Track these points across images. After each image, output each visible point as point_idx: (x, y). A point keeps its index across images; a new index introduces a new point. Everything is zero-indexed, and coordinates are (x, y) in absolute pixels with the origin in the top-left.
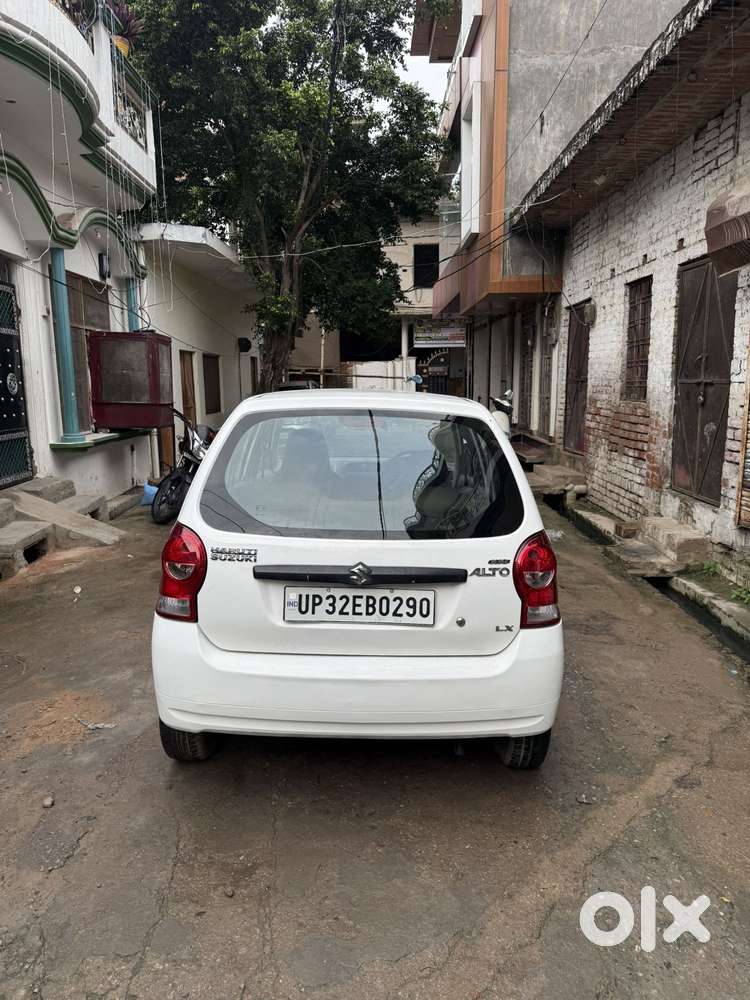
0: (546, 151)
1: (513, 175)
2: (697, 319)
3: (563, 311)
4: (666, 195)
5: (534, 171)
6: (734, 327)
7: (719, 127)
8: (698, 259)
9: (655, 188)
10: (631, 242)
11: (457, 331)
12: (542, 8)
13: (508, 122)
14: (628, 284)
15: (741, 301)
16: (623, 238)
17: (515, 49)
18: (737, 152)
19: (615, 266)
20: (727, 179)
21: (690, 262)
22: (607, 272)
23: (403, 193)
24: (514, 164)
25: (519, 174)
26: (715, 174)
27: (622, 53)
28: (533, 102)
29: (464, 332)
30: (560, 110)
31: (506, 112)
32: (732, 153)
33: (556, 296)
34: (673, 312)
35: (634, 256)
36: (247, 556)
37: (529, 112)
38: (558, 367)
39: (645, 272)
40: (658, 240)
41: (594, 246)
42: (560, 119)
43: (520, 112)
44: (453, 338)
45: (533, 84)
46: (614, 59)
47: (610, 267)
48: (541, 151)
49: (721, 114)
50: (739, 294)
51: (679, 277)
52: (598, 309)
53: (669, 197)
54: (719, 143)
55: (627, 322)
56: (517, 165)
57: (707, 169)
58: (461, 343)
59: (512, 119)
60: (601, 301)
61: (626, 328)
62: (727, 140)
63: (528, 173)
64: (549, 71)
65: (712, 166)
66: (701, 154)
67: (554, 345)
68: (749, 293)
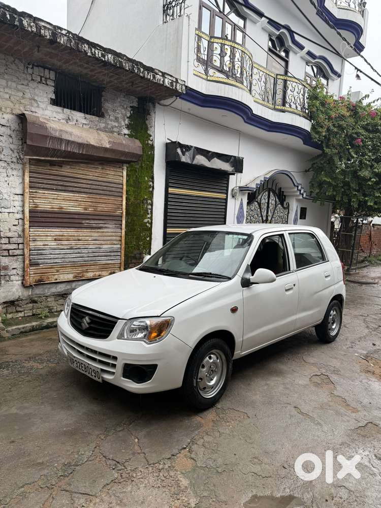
15: (6, 168)
68: (13, 165)
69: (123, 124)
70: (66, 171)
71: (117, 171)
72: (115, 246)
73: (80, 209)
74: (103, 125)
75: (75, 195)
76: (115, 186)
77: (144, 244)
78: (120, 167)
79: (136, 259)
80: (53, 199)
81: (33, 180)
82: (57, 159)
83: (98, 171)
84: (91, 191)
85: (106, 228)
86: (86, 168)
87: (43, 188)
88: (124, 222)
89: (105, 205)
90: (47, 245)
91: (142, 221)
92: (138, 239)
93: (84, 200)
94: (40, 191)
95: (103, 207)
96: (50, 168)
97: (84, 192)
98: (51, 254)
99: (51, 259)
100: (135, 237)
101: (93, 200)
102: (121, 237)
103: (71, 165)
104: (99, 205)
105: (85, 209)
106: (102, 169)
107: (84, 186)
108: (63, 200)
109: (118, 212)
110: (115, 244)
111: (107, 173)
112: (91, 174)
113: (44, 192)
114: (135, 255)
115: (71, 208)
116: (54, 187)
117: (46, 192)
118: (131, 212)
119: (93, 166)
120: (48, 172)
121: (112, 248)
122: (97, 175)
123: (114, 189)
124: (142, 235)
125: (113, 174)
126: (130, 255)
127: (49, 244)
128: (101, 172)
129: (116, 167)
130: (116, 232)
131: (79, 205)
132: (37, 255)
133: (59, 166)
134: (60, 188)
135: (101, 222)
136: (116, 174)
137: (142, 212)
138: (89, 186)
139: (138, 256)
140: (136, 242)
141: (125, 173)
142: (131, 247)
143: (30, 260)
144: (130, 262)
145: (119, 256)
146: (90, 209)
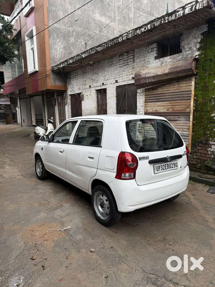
0: (60, 51)
1: (51, 56)
2: (123, 100)
3: (68, 96)
4: (110, 69)
5: (57, 56)
6: (137, 102)
7: (128, 55)
8: (123, 85)
9: (105, 67)
10: (97, 79)
11: (7, 99)
12: (56, 11)
13: (49, 41)
14: (96, 90)
15: (139, 96)
16: (93, 78)
17: (49, 20)
18: (134, 62)
19: (91, 85)
20: (132, 68)
21: (120, 86)
22: (88, 86)
23: (4, 54)
24: (51, 52)
25: (53, 55)
26: (127, 66)
27: (76, 29)
28: (55, 36)
29: (9, 100)
30: (62, 40)
31: (48, 37)
32: (133, 62)
33: (65, 91)
34: (115, 98)
35: (98, 83)
36: (147, 158)
37: (54, 39)
38: (68, 111)
39: (104, 87)
40: (107, 80)
41: (81, 79)
42: (63, 42)
43: (52, 38)
44: (5, 101)
45: (55, 31)
46: (75, 30)
47: (89, 85)
48: (59, 50)
49: (128, 52)
50: (138, 94)
51: (116, 89)
52: (84, 96)
53: (111, 69)
54: (128, 59)
55: (96, 100)
56: (52, 53)
57: (124, 64)
58: (9, 103)
59: (50, 40)
60: (85, 94)
61: (96, 101)
62: (131, 59)
63: (55, 56)
64: (59, 29)
65: (126, 64)
66: (122, 61)
67: (66, 105)
68: (141, 94)
69: (195, 49)
70: (160, 91)
71: (187, 83)
72: (185, 133)
73: (165, 110)
74: (180, 57)
75: (163, 103)
76: (186, 93)
77: (211, 133)
78: (189, 80)
79: (203, 144)
80: (154, 106)
81: (146, 99)
82: (150, 87)
83: (175, 87)
84: (171, 99)
85: (179, 120)
86: (169, 87)
87: (150, 102)
88: (191, 117)
89: (179, 107)
90: (150, 129)
91: (210, 115)
92: (205, 129)
93: (167, 105)
94: (149, 104)
95: (178, 108)
96: (152, 92)
97: (167, 101)
98: (152, 133)
99: (151, 135)
100: (202, 127)
101: (172, 104)
102: (189, 126)
103: (161, 87)
104: (175, 107)
105: (168, 110)
106: (178, 84)
107: (168, 97)
108: (158, 106)
109: (188, 110)
110: (185, 131)
111: (181, 86)
112: (171, 90)
113: (150, 103)
114: (202, 141)
115: (161, 110)
116: (154, 100)
117: (151, 103)
118: (199, 109)
119: (172, 84)
120: (152, 93)
121: (183, 133)
122: (175, 89)
123: (185, 95)
124: (208, 126)
125: (185, 85)
126: (197, 140)
127: (151, 128)
128: (177, 86)
129: (187, 81)
130: (185, 123)
131: (165, 108)
132: (147, 133)
133: (156, 89)
134: (156, 100)
135: (176, 117)
136: (187, 85)
137: (209, 109)
138: (170, 97)
139: (204, 142)
140: (203, 131)
141: (193, 83)
142: (199, 134)
143: (144, 135)
144: (197, 145)
145: (187, 139)
146: (170, 110)
